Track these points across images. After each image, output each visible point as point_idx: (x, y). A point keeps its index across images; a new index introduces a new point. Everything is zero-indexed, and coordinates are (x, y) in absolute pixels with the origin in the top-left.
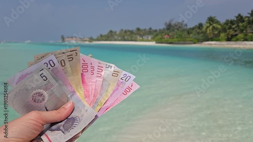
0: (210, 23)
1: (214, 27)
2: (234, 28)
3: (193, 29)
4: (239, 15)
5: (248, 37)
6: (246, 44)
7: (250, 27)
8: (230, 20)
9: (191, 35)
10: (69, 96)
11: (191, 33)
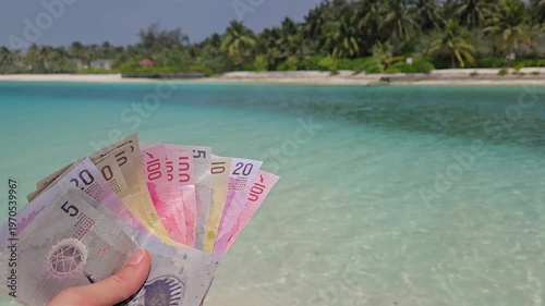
0: (233, 35)
1: (242, 43)
2: (279, 46)
3: (201, 46)
4: (287, 20)
5: (305, 63)
6: (302, 77)
7: (308, 44)
8: (271, 29)
9: (199, 59)
10: (133, 238)
11: (199, 55)
